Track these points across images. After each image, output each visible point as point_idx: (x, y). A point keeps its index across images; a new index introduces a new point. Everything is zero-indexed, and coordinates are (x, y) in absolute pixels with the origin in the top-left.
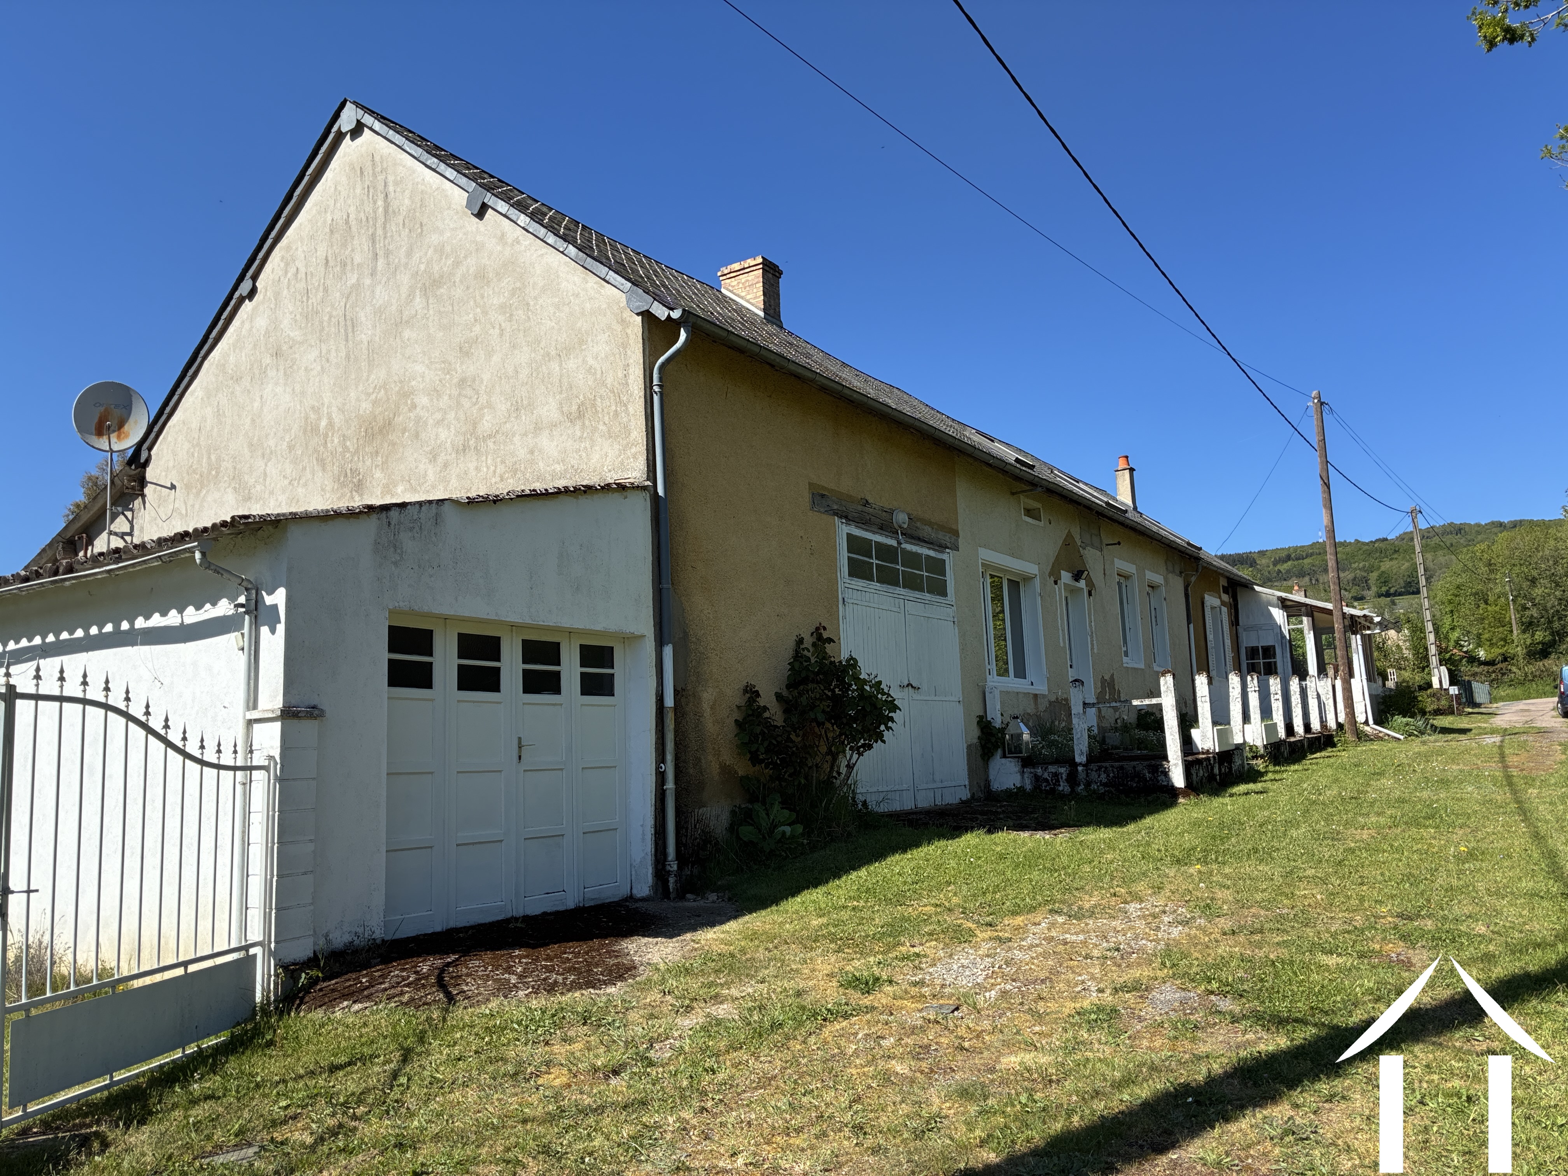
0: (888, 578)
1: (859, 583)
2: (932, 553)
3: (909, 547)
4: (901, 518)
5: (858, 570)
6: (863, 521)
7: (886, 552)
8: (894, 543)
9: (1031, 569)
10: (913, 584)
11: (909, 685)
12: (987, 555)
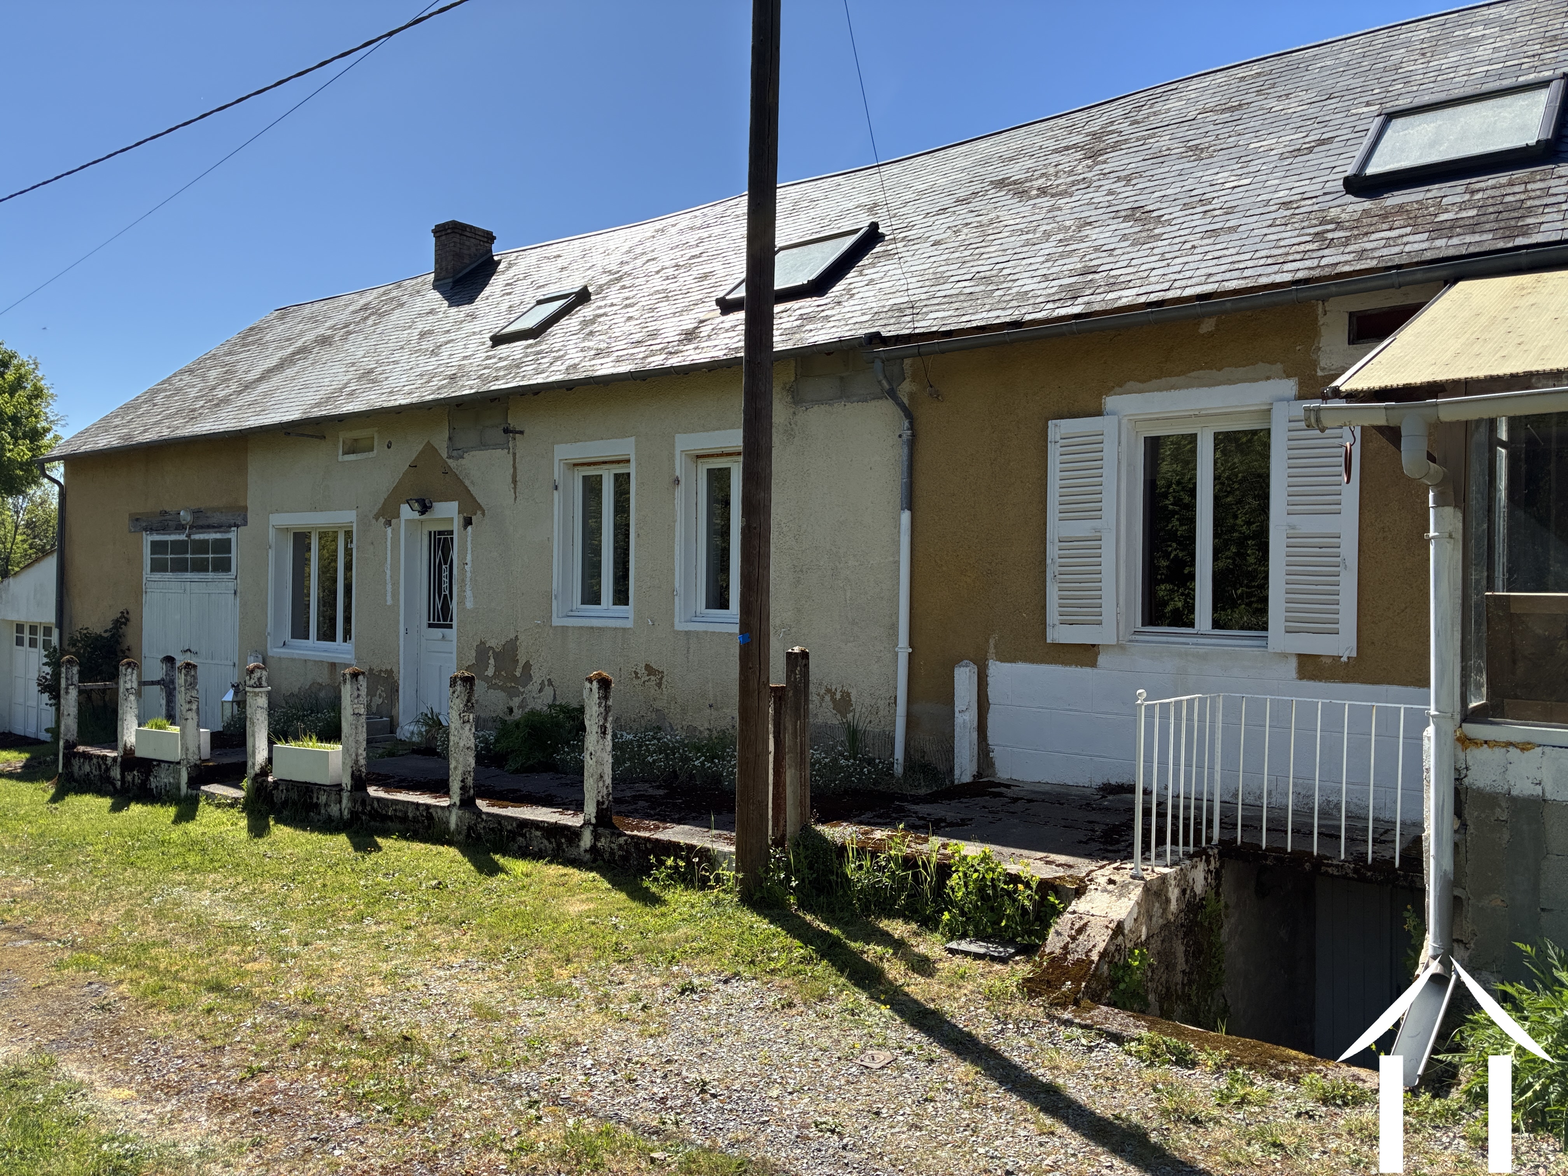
0: (180, 567)
1: (157, 576)
2: (218, 536)
3: (196, 537)
4: (185, 516)
5: (158, 567)
6: (163, 528)
7: (180, 547)
8: (183, 537)
9: (347, 517)
10: (200, 567)
11: (189, 650)
12: (280, 519)
